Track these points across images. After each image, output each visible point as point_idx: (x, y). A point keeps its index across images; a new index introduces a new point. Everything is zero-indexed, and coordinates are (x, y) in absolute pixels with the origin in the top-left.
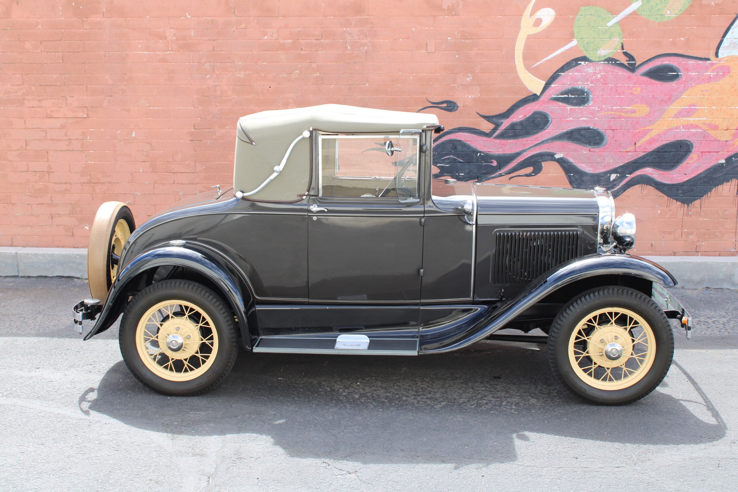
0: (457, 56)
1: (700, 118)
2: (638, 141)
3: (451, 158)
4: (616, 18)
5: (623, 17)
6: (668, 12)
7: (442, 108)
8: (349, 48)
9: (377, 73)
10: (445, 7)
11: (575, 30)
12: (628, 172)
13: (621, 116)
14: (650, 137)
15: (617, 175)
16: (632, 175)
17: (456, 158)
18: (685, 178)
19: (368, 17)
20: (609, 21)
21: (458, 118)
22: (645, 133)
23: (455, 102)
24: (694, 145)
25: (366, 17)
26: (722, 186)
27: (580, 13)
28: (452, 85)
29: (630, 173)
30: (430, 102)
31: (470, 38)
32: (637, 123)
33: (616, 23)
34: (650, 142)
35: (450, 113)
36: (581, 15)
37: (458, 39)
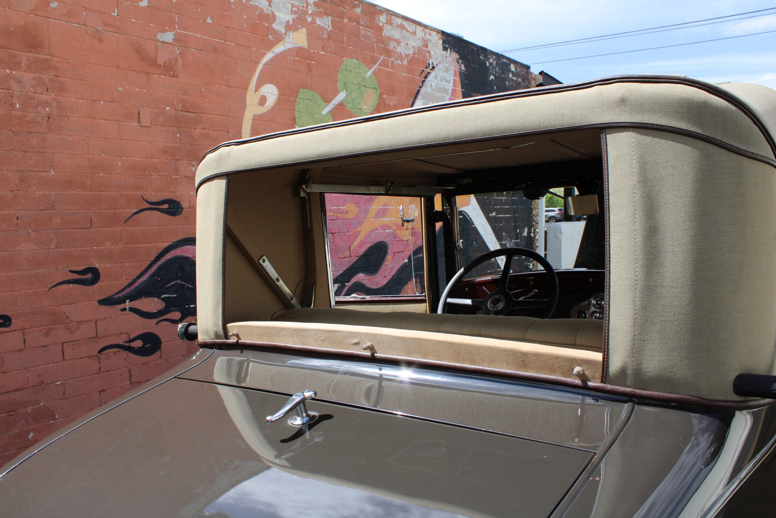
0: (178, 135)
1: (391, 218)
2: (352, 244)
3: (179, 283)
4: (328, 107)
5: (334, 106)
6: (365, 107)
7: (162, 211)
8: (18, 106)
9: (67, 154)
10: (160, 62)
11: (297, 115)
12: (346, 280)
13: (338, 217)
14: (360, 240)
15: (339, 285)
16: (349, 283)
17: (184, 283)
18: (385, 281)
19: (49, 57)
20: (323, 109)
21: (183, 225)
22: (356, 235)
23: (179, 201)
24: (390, 246)
25: (45, 57)
26: (407, 285)
27: (299, 96)
28: (173, 177)
29: (348, 282)
30: (147, 201)
31: (192, 111)
32: (350, 224)
33: (329, 112)
34: (360, 246)
35: (172, 217)
36: (301, 98)
37: (178, 111)
